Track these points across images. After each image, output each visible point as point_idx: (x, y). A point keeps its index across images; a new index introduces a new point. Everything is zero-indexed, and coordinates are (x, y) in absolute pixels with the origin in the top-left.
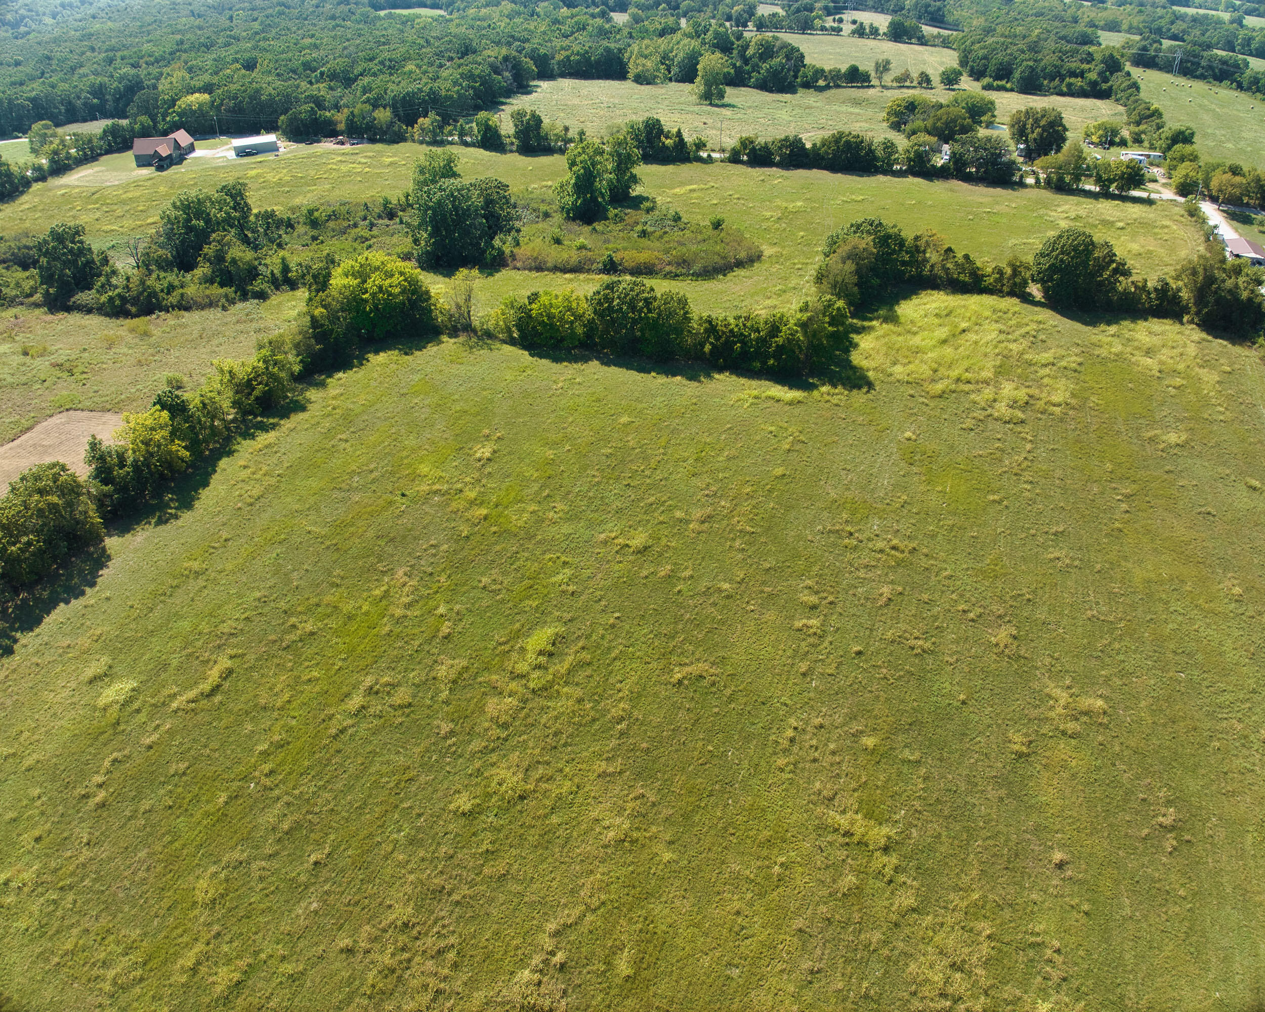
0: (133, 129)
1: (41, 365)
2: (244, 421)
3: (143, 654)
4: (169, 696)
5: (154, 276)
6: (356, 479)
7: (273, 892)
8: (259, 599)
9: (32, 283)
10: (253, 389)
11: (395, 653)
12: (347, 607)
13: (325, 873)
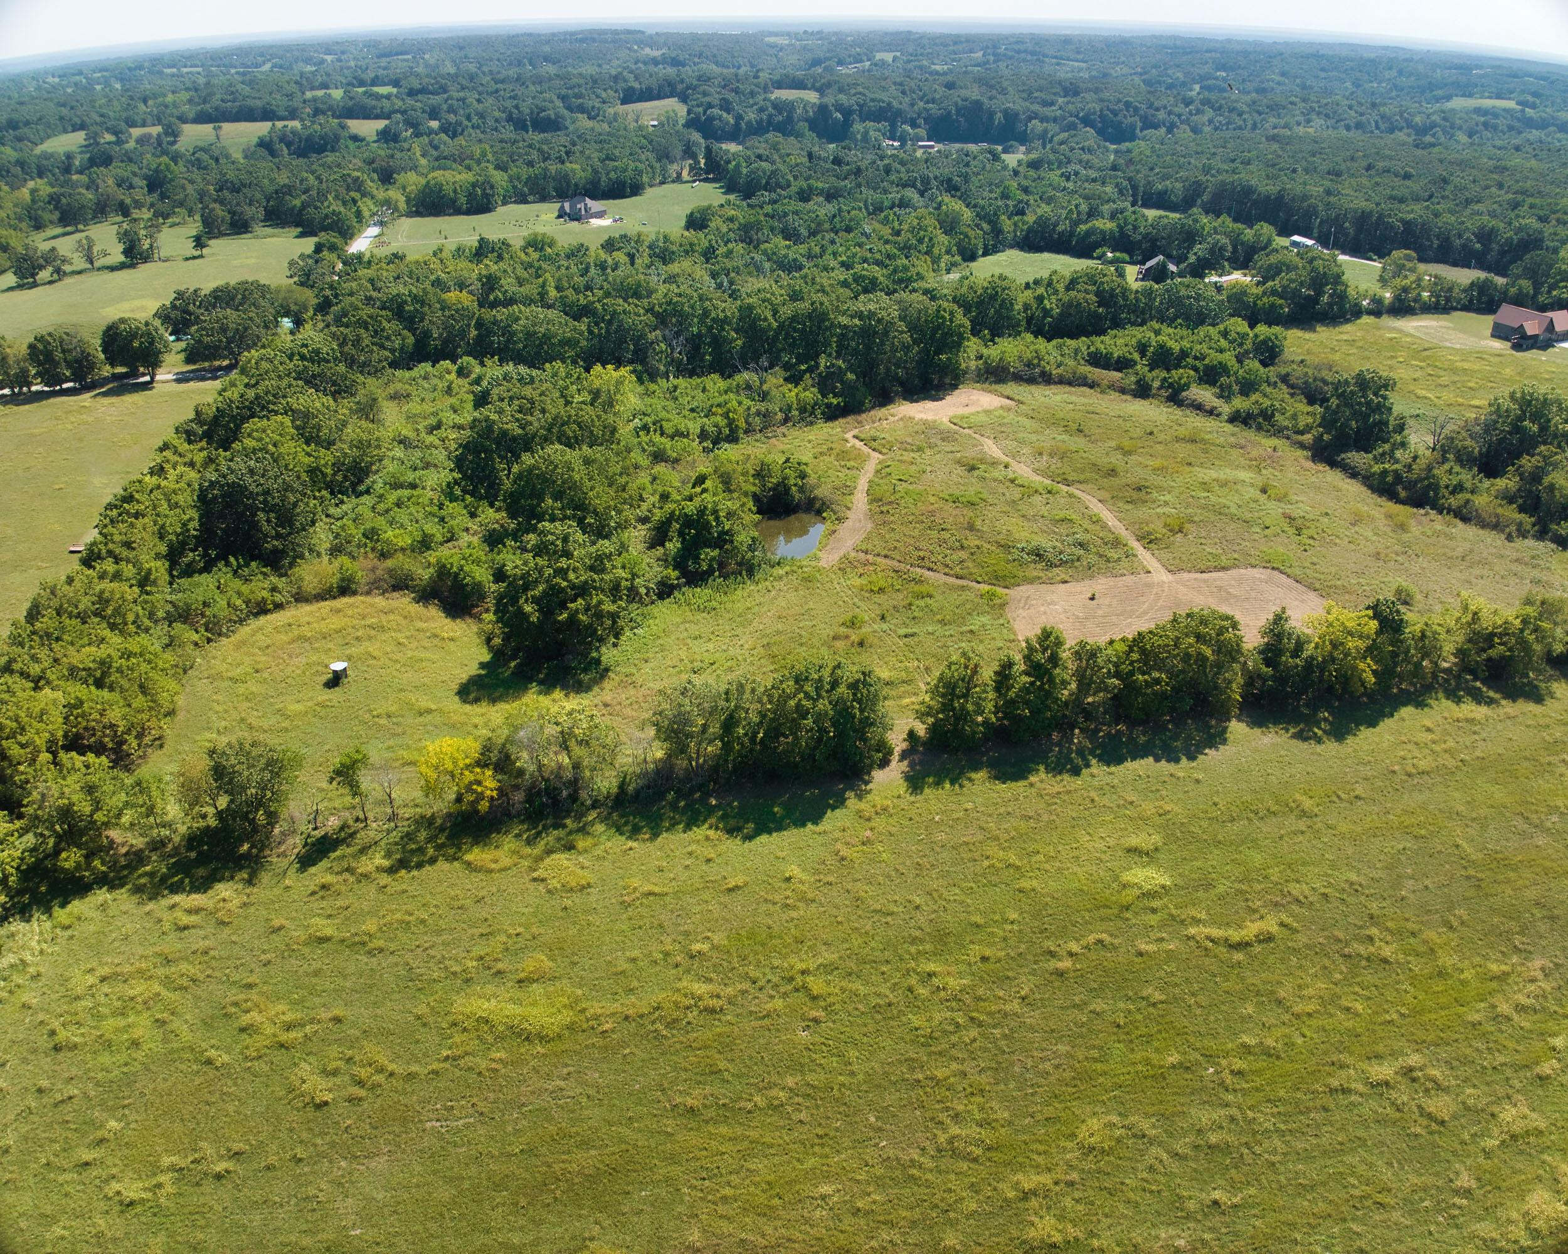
0: (1505, 293)
1: (1273, 510)
2: (1458, 677)
3: (1196, 859)
4: (1193, 918)
5: (1447, 466)
6: (1555, 818)
7: (1152, 1192)
8: (1352, 884)
9: (1310, 420)
10: (1492, 646)
11: (1468, 1051)
12: (1447, 960)
13: (1216, 1220)
